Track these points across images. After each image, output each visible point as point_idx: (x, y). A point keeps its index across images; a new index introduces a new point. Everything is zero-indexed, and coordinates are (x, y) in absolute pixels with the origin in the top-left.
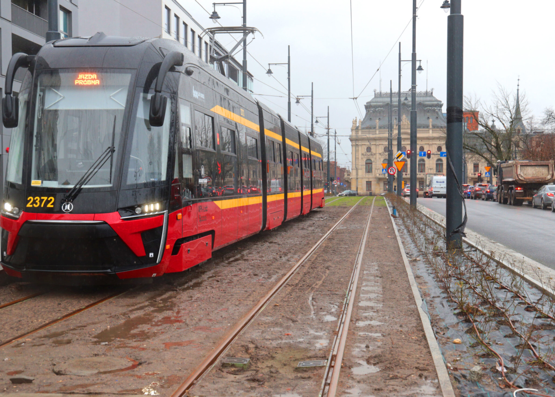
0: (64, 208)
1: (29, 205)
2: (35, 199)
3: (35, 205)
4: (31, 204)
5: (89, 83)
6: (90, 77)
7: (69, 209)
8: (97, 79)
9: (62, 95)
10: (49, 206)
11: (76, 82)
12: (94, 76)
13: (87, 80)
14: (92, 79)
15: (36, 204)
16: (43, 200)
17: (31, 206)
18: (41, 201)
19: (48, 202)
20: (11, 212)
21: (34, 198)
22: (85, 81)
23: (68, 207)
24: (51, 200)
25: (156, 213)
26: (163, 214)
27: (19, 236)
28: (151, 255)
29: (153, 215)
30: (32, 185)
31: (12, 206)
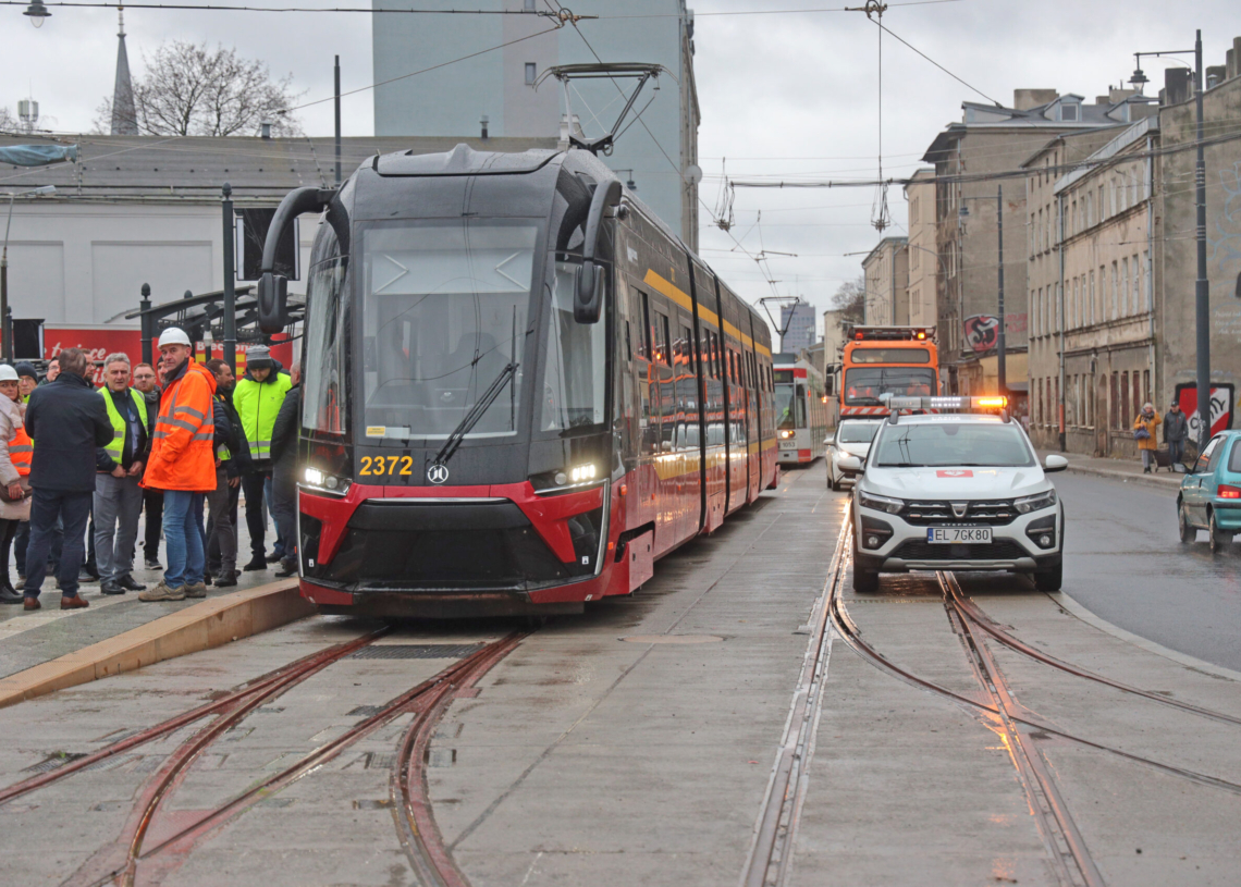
0: (432, 476)
1: (364, 472)
2: (376, 460)
4: (367, 470)
7: (441, 477)
9: (405, 267)
10: (403, 472)
15: (379, 469)
16: (391, 461)
17: (369, 473)
18: (387, 464)
19: (400, 465)
20: (324, 486)
21: (373, 459)
23: (438, 474)
24: (406, 462)
25: (590, 483)
26: (601, 485)
27: (349, 528)
28: (585, 560)
29: (586, 488)
30: (368, 435)
31: (324, 474)
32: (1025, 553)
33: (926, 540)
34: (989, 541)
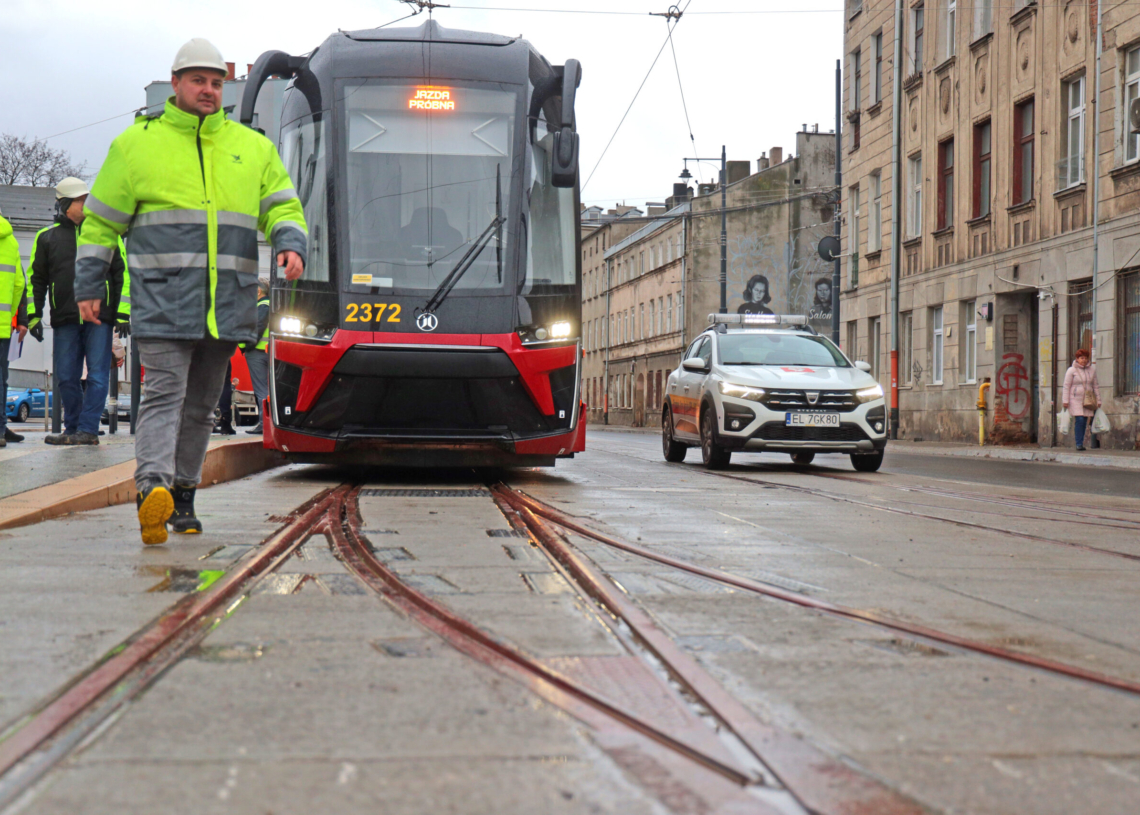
0: (421, 324)
1: (349, 319)
2: (363, 307)
3: (362, 318)
4: (354, 317)
5: (435, 106)
6: (438, 95)
7: (430, 325)
8: (451, 99)
9: (383, 127)
10: (392, 319)
11: (412, 103)
12: (446, 94)
13: (431, 100)
14: (441, 100)
15: (366, 316)
16: (378, 309)
17: (355, 320)
18: (375, 311)
19: (388, 313)
20: (304, 334)
21: (359, 307)
22: (428, 102)
23: (427, 322)
24: (395, 309)
25: (565, 340)
26: (574, 343)
27: (334, 374)
28: (562, 414)
29: (562, 344)
30: (354, 282)
31: (302, 321)
32: (866, 437)
33: (784, 423)
34: (837, 425)
